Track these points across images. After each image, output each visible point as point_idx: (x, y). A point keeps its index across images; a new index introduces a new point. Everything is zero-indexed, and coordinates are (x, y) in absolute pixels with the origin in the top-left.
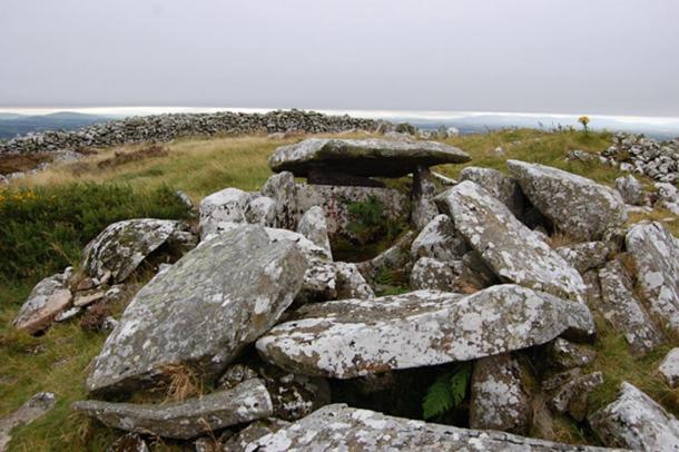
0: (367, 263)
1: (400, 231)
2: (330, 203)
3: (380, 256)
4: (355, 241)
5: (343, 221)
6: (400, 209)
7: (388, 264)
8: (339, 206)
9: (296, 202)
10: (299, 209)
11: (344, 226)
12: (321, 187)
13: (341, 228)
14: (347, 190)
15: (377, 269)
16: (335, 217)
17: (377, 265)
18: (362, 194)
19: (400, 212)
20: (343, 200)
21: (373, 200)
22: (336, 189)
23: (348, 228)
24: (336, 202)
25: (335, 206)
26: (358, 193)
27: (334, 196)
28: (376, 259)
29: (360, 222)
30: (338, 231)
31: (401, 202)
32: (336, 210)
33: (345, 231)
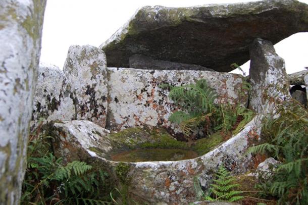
0: (194, 162)
1: (240, 118)
2: (150, 89)
3: (216, 150)
4: (180, 137)
5: (166, 112)
6: (235, 97)
7: (229, 163)
8: (160, 93)
9: (109, 87)
10: (113, 96)
11: (166, 117)
12: (139, 72)
13: (162, 120)
14: (171, 75)
15: (210, 172)
16: (154, 106)
17: (209, 165)
18: (188, 79)
19: (235, 101)
20: (166, 86)
21: (202, 85)
22: (157, 73)
23: (172, 120)
24: (157, 88)
25: (156, 93)
26: (183, 77)
27: (154, 82)
28: (208, 155)
29: (186, 112)
30: (159, 124)
31: (236, 88)
32: (157, 98)
33: (168, 124)
